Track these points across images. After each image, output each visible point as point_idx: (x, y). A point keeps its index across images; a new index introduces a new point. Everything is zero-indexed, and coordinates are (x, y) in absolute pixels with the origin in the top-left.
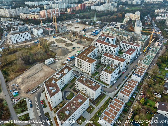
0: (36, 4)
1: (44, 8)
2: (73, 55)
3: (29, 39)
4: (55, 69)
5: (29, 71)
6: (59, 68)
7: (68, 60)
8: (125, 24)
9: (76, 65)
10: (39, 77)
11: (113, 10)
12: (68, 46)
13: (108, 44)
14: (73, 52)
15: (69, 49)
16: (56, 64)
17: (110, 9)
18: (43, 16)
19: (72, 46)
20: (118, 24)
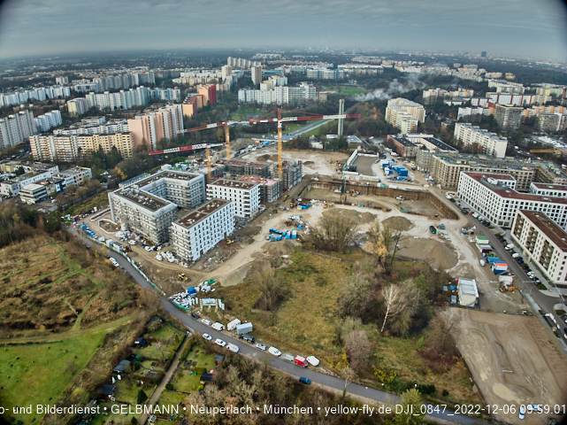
0: (10, 99)
1: (70, 110)
2: (484, 254)
3: (230, 230)
4: (519, 312)
5: (467, 348)
6: (520, 306)
7: (497, 272)
8: (432, 136)
9: (558, 279)
10: (529, 353)
11: (315, 99)
12: (406, 230)
13: (540, 199)
14: (454, 243)
15: (427, 237)
16: (489, 296)
17: (307, 97)
18: (144, 139)
19: (414, 226)
20: (413, 138)
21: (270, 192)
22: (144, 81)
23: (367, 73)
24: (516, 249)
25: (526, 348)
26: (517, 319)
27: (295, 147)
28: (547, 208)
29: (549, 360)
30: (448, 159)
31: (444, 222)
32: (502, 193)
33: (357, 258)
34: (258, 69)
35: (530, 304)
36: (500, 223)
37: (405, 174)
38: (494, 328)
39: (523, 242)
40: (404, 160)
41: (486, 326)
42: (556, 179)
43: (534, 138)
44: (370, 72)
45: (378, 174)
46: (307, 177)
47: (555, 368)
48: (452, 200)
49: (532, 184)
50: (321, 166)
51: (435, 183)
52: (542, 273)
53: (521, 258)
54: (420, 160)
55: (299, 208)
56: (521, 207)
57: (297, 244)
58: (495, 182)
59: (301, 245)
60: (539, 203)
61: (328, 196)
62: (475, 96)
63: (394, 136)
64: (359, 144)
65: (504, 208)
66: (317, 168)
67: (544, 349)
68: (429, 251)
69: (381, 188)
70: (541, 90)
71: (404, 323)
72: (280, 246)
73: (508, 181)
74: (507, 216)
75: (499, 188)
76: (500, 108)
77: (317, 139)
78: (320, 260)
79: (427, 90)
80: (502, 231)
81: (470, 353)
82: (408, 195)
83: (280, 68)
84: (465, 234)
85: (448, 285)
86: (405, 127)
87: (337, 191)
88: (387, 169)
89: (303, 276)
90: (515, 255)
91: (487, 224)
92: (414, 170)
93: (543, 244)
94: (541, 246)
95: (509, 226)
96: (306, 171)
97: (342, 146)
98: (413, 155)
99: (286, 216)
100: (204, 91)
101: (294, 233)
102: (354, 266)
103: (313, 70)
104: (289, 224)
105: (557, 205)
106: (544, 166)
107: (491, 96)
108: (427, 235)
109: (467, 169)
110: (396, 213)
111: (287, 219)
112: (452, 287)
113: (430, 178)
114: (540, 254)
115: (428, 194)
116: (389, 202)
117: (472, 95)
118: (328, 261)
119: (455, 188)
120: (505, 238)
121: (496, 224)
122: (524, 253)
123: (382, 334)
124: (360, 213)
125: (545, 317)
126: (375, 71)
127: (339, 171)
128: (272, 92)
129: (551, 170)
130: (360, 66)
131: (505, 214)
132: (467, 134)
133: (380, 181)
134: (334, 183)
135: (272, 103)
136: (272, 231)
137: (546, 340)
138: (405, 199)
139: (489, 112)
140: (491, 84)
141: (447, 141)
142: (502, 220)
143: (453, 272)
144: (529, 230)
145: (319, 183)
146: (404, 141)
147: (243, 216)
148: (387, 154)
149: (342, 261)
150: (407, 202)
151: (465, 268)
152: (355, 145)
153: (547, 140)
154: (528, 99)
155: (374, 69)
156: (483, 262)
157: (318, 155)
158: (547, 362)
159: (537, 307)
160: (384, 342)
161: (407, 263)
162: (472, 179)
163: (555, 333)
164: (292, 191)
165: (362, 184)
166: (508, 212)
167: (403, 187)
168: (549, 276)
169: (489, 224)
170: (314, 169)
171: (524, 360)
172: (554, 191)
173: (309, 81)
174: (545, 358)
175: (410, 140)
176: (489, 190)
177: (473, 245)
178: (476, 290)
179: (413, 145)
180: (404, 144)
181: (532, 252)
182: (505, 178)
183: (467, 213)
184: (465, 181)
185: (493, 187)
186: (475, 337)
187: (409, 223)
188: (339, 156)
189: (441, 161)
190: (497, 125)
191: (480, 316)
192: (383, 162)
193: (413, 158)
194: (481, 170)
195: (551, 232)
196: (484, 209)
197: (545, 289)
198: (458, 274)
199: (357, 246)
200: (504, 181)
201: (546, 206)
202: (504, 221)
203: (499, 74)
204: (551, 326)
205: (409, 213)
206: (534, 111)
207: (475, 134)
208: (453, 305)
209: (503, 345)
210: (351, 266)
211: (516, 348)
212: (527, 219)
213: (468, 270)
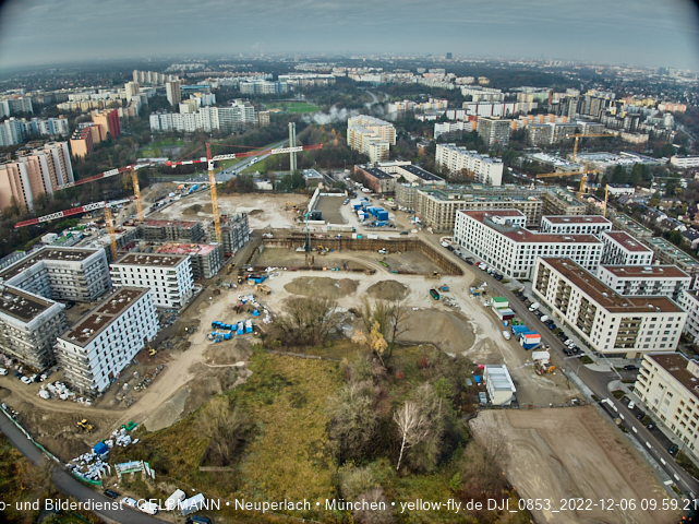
2: (506, 322)
3: (152, 330)
4: (567, 403)
5: (516, 472)
6: (567, 392)
7: (527, 347)
8: (409, 163)
9: (606, 347)
10: (595, 464)
11: (255, 121)
12: (401, 299)
13: (560, 239)
14: (465, 310)
15: (429, 306)
16: (525, 384)
17: (243, 120)
18: (13, 197)
19: (410, 291)
20: (387, 167)
21: (207, 264)
22: (17, 110)
23: (316, 85)
24: (543, 310)
25: (590, 456)
26: (569, 413)
27: (235, 191)
28: (571, 250)
29: (623, 470)
30: (437, 194)
31: (446, 280)
32: (514, 236)
33: (343, 352)
34: (174, 85)
35: (579, 388)
36: (516, 275)
37: (384, 217)
38: (542, 433)
39: (551, 299)
40: (379, 197)
41: (533, 431)
42: (570, 208)
43: (529, 155)
44: (319, 82)
45: (351, 221)
46: (256, 233)
47: (634, 480)
48: (450, 248)
49: (544, 218)
50: (274, 215)
51: (424, 225)
52: (583, 340)
53: (552, 322)
54: (401, 196)
55: (251, 282)
56: (540, 252)
57: (256, 341)
58: (502, 221)
59: (260, 341)
60: (561, 245)
61: (288, 258)
62: (449, 107)
63: (363, 167)
64: (320, 180)
65: (519, 255)
66: (268, 218)
67: (612, 453)
68: (437, 328)
69: (357, 240)
70: (523, 95)
71: (430, 455)
72: (229, 349)
73: (516, 218)
74: (523, 265)
75: (509, 229)
76: (485, 122)
77: (264, 177)
78: (294, 364)
79: (393, 103)
80: (520, 285)
81: (522, 481)
82: (392, 246)
83: (204, 82)
84: (475, 295)
85: (471, 376)
86: (374, 154)
87: (299, 249)
88: (360, 212)
89: (270, 394)
90: (543, 319)
91: (499, 278)
92: (394, 210)
93: (579, 303)
94: (578, 305)
95: (527, 278)
96: (255, 224)
97: (297, 185)
98: (390, 190)
99: (233, 298)
100: (101, 119)
101: (249, 325)
102: (341, 365)
103: (248, 83)
104: (239, 309)
105: (582, 244)
106: (551, 193)
107: (469, 107)
108: (428, 303)
109: (462, 205)
110: (383, 275)
111: (235, 303)
112: (477, 378)
113: (417, 220)
114: (577, 316)
115: (419, 243)
116: (370, 259)
117: (446, 106)
118: (303, 364)
119: (450, 230)
120: (526, 295)
121: (511, 277)
122: (554, 314)
123: (400, 474)
124: (336, 281)
125: (601, 405)
126: (326, 82)
127: (298, 221)
128: (196, 116)
129: (561, 197)
130: (307, 76)
131: (520, 262)
132: (452, 158)
133: (354, 231)
134: (294, 239)
135: (197, 130)
136: (215, 326)
137: (611, 440)
138: (390, 252)
139: (470, 127)
140: (465, 92)
141: (429, 168)
142: (517, 270)
143: (473, 355)
144: (557, 284)
145: (274, 240)
146: (376, 171)
147: (170, 305)
148: (358, 192)
149: (323, 359)
150: (392, 255)
151: (486, 345)
152: (315, 182)
153: (543, 157)
154: (510, 107)
155: (325, 79)
156: (507, 334)
157: (267, 199)
158: (621, 474)
159: (588, 392)
160: (404, 485)
161: (411, 350)
162: (473, 220)
163: (620, 426)
164: (238, 257)
165: (332, 236)
166: (524, 260)
167: (386, 236)
168: (594, 344)
169: (502, 277)
170: (264, 220)
171: (592, 477)
172: (571, 225)
173: (244, 97)
174: (618, 469)
175: (383, 170)
176: (497, 233)
177: (489, 309)
178: (510, 380)
179: (388, 176)
180: (378, 177)
181: (565, 312)
182: (512, 214)
183: (471, 263)
184: (463, 222)
185: (502, 229)
186: (523, 452)
187: (402, 288)
188: (295, 199)
189: (429, 197)
190: (482, 142)
191: (523, 418)
192: (355, 202)
193: (391, 194)
194: (479, 205)
195: (587, 286)
196: (492, 258)
197: (591, 362)
198: (480, 357)
199: (340, 332)
200: (511, 218)
201: (569, 247)
202: (520, 272)
203: (470, 79)
204: (613, 417)
205: (400, 273)
206: (521, 122)
207: (463, 157)
208: (483, 407)
209: (561, 457)
210: (337, 367)
211: (578, 459)
212: (553, 270)
213: (490, 349)
